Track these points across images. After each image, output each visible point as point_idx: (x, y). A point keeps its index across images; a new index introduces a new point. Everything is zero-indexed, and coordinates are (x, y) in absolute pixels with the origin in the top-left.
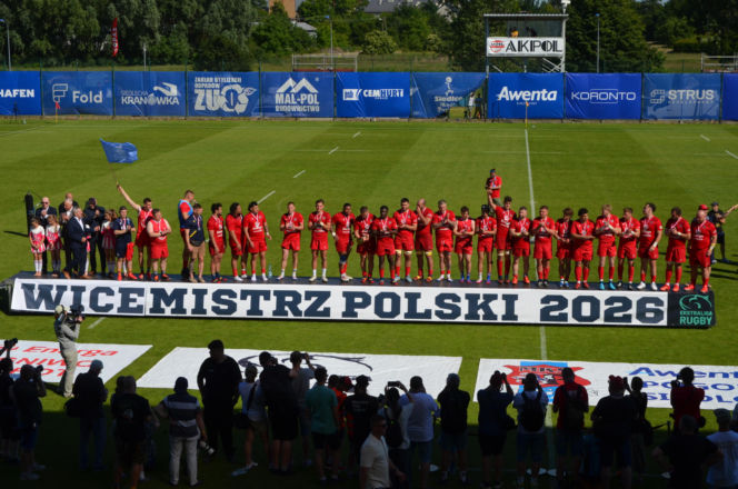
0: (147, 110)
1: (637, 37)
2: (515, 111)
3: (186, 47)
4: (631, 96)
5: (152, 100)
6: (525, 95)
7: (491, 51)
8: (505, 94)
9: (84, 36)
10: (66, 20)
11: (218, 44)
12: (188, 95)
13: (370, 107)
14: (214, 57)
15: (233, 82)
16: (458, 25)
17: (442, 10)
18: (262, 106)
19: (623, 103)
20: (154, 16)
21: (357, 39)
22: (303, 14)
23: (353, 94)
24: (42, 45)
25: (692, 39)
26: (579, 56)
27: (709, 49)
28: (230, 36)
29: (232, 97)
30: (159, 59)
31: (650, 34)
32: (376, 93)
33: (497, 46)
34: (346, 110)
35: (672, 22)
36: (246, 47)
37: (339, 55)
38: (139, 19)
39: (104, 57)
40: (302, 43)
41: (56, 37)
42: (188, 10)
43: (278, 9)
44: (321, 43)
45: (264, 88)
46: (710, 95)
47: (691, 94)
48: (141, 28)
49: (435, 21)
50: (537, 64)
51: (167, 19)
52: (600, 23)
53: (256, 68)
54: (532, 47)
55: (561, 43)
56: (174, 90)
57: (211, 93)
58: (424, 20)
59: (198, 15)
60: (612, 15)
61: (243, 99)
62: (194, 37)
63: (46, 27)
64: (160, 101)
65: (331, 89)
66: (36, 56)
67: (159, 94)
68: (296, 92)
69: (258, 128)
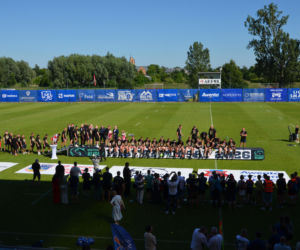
0: (105, 100)
1: (241, 78)
2: (207, 100)
3: (115, 83)
4: (239, 95)
5: (106, 97)
6: (210, 95)
7: (200, 83)
8: (204, 95)
9: (88, 80)
10: (83, 75)
11: (124, 81)
12: (116, 96)
13: (166, 99)
14: (123, 85)
15: (129, 92)
16: (191, 76)
17: (186, 72)
18: (137, 99)
20: (107, 74)
21: (163, 80)
22: (147, 73)
23: (162, 95)
24: (76, 82)
25: (257, 79)
26: (225, 84)
27: (261, 82)
28: (128, 80)
29: (128, 96)
30: (108, 86)
31: (245, 78)
32: (168, 95)
33: (202, 81)
34: (160, 100)
35: (251, 74)
36: (132, 82)
37: (158, 85)
38: (103, 75)
39: (93, 86)
40: (147, 81)
41: (80, 80)
43: (141, 72)
44: (153, 81)
45: (137, 94)
46: (262, 94)
47: (256, 94)
48: (103, 77)
49: (184, 75)
50: (213, 87)
52: (231, 75)
53: (135, 88)
54: (212, 82)
55: (220, 81)
56: (112, 95)
57: (123, 95)
58: (181, 74)
59: (119, 74)
60: (234, 72)
61: (132, 97)
62: (118, 80)
63: (78, 77)
64: (109, 97)
65: (155, 94)
66: (75, 86)
68: (146, 95)
69: (135, 105)
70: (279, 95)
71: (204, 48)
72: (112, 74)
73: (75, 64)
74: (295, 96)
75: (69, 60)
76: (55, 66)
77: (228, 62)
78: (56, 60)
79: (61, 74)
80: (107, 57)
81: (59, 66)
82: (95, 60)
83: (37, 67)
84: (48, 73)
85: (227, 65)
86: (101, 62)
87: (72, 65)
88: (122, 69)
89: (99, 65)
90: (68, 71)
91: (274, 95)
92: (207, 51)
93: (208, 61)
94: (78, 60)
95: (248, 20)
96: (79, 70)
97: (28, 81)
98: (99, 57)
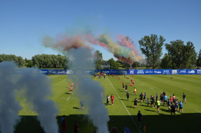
0: (61, 74)
3: (62, 66)
5: (61, 73)
6: (106, 72)
10: (48, 63)
19: (116, 73)
20: (58, 62)
24: (44, 66)
33: (102, 66)
39: (51, 67)
41: (46, 65)
42: (63, 62)
47: (124, 72)
51: (60, 63)
52: (112, 64)
54: (106, 66)
59: (63, 63)
60: (113, 63)
61: (73, 72)
62: (63, 65)
63: (45, 64)
64: (63, 73)
67: (62, 72)
70: (133, 72)
71: (100, 53)
72: (60, 62)
73: (44, 58)
74: (139, 72)
75: (41, 56)
76: (35, 59)
77: (111, 59)
78: (36, 56)
79: (38, 63)
80: (59, 55)
81: (37, 59)
82: (53, 57)
83: (26, 59)
84: (32, 62)
85: (110, 60)
86: (56, 58)
87: (43, 59)
88: (65, 61)
89: (55, 59)
90: (41, 61)
91: (131, 72)
92: (101, 54)
93: (102, 58)
94: (45, 57)
95: (118, 42)
96: (46, 60)
97: (22, 65)
98: (54, 55)
